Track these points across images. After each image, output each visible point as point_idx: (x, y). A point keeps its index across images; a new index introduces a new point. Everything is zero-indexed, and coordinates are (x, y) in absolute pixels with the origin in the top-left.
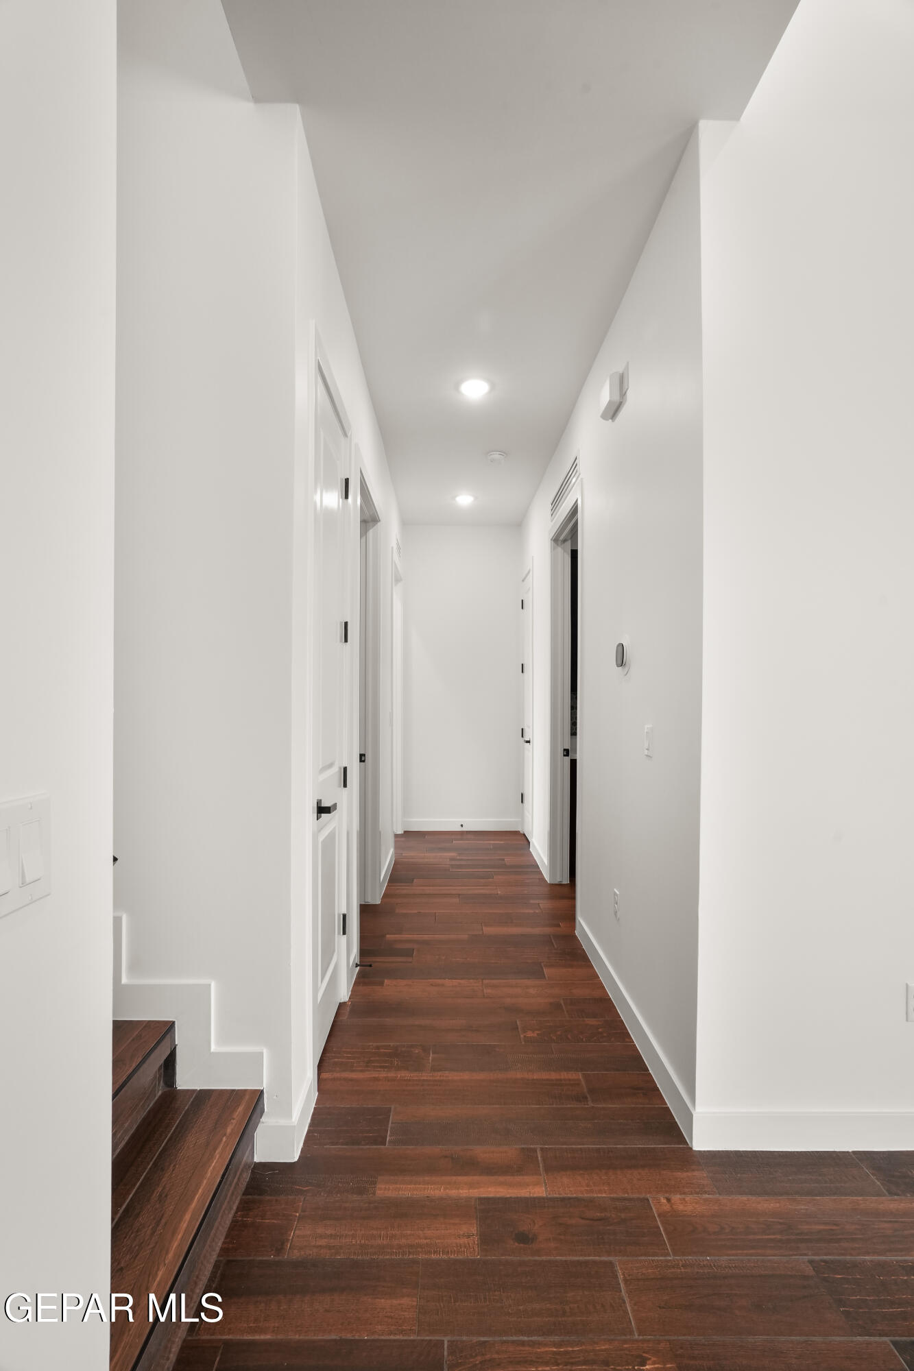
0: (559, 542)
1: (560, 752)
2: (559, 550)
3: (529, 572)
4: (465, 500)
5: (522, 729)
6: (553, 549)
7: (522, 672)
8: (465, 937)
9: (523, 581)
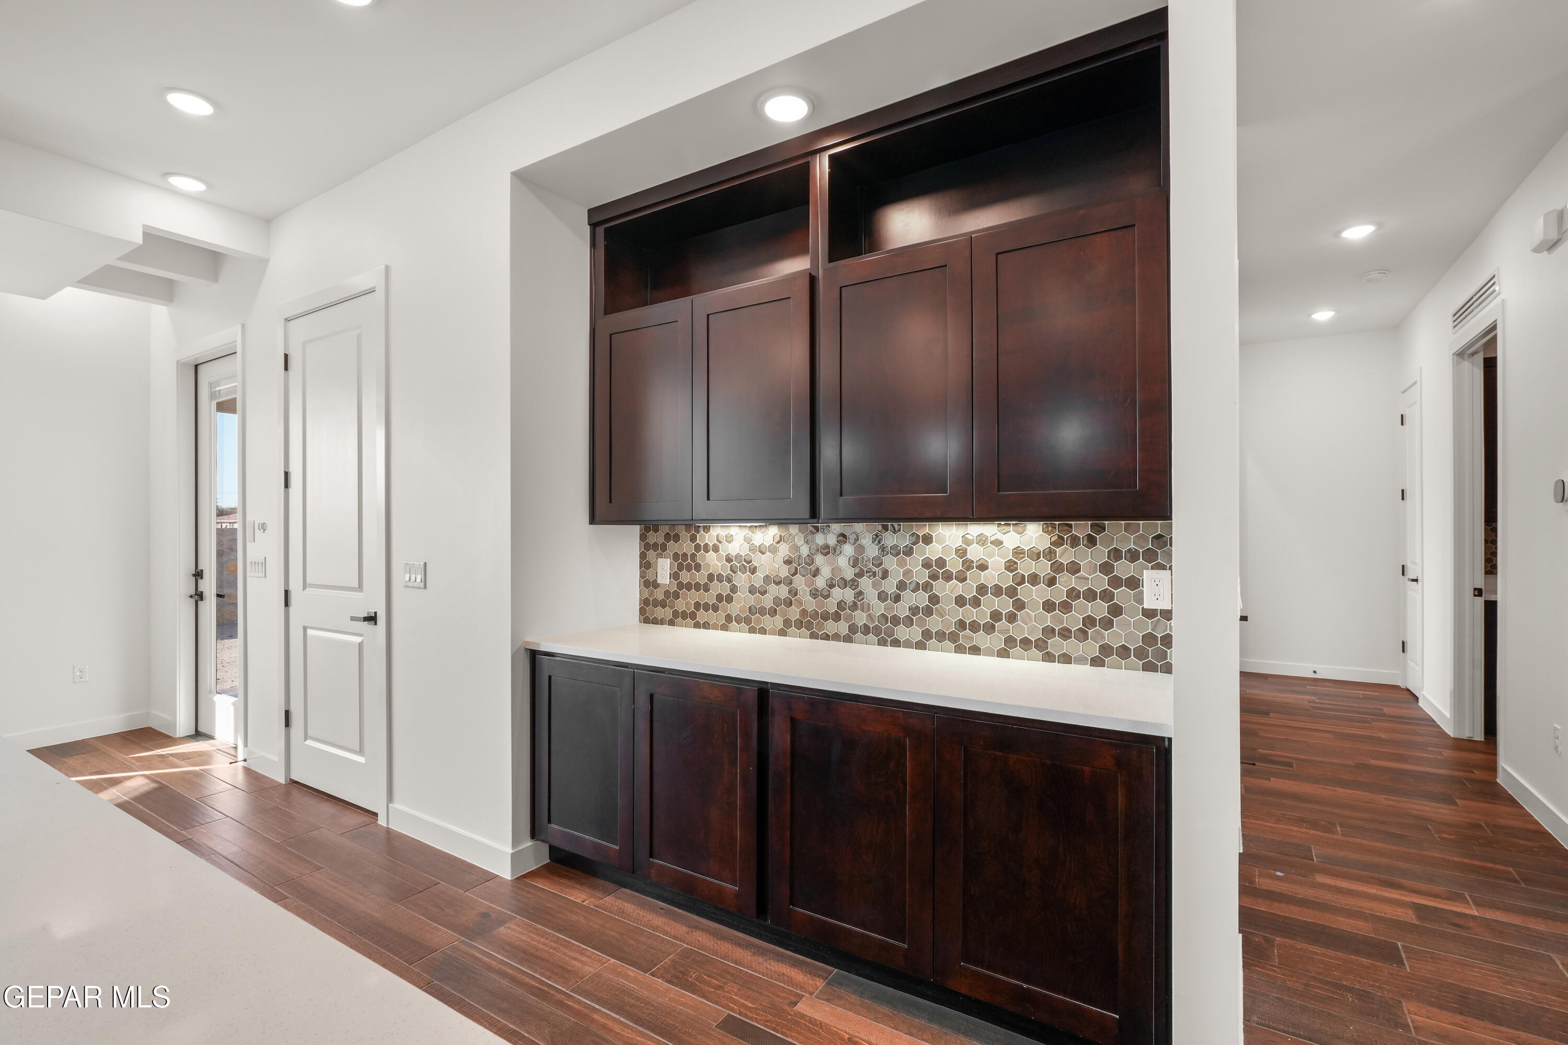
0: (1466, 357)
1: (1469, 592)
2: (1466, 365)
3: (1415, 383)
4: (1323, 316)
5: (1403, 566)
6: (1456, 365)
7: (1403, 499)
8: (1351, 763)
9: (1403, 392)
